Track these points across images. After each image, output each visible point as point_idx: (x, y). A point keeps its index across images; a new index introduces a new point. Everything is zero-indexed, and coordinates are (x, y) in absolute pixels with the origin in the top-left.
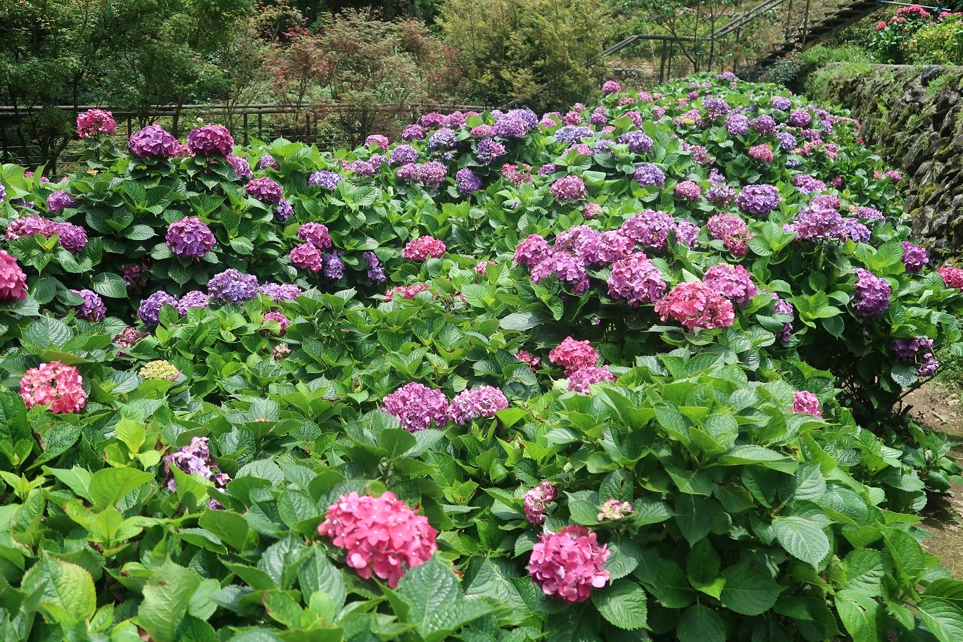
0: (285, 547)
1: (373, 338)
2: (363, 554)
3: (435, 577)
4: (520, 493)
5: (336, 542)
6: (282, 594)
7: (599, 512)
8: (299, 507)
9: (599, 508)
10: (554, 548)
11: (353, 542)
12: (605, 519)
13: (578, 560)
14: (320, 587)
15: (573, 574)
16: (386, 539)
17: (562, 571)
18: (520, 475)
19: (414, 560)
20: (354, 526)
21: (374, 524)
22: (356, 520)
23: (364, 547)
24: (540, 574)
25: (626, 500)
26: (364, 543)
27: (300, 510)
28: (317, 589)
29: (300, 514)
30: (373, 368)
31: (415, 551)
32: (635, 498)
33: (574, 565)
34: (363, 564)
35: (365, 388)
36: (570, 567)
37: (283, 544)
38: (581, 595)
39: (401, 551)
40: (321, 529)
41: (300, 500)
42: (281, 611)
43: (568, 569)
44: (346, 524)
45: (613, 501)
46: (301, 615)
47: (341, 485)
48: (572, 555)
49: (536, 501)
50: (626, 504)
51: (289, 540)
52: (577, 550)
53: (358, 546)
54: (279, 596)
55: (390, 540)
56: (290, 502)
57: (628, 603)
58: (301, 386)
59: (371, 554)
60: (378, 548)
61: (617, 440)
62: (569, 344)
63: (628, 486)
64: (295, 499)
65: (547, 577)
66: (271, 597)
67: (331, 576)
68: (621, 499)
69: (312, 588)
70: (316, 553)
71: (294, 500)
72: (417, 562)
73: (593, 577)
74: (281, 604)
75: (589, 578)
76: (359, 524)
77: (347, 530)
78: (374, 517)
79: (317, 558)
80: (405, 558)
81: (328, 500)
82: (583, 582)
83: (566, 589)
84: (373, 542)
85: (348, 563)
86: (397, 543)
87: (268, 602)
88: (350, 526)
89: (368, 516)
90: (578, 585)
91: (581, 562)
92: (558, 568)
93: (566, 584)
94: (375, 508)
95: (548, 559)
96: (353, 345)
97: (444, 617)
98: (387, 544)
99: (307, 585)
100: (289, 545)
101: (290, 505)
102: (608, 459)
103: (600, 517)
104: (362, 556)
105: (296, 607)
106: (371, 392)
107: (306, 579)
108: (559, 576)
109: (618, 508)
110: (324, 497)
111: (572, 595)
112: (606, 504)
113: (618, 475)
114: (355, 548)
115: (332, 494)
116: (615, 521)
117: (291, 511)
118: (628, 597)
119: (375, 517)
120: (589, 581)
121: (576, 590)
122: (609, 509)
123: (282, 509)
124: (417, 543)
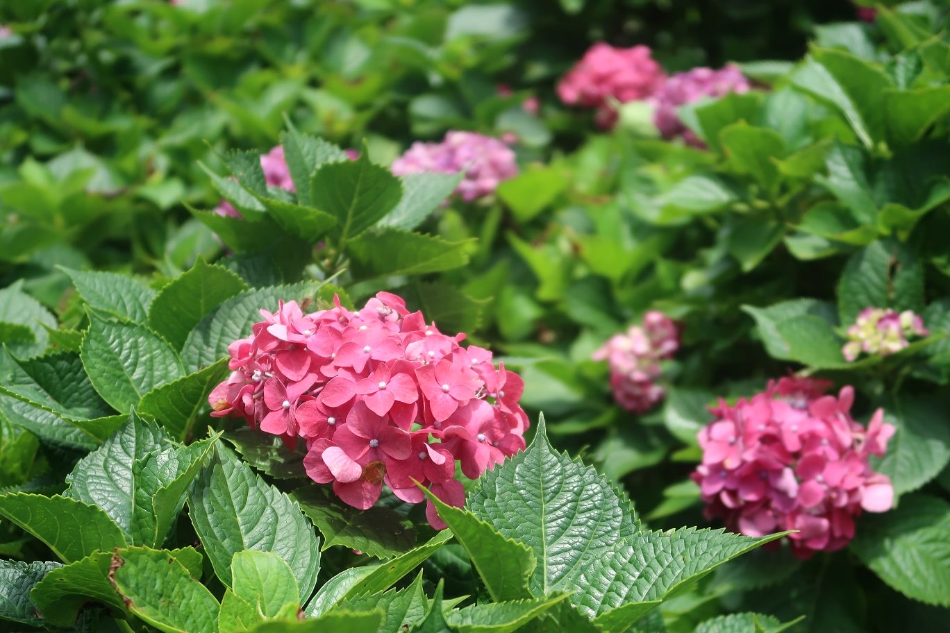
0: (122, 457)
1: (172, 72)
2: (351, 445)
3: (553, 486)
4: (587, 351)
5: (267, 425)
6: (158, 558)
7: (843, 342)
8: (135, 364)
9: (841, 332)
10: (762, 427)
11: (319, 418)
12: (863, 355)
13: (825, 449)
14: (246, 540)
15: (818, 485)
16: (412, 398)
17: (789, 481)
18: (579, 311)
19: (484, 453)
20: (313, 378)
21: (372, 366)
22: (317, 364)
23: (352, 425)
24: (733, 494)
25: (904, 309)
26: (352, 417)
27: (139, 371)
28: (239, 547)
29: (140, 380)
30: (183, 132)
31: (480, 431)
32: (929, 300)
33: (819, 464)
34: (356, 471)
35: (171, 174)
36: (808, 466)
37: (117, 448)
38: (838, 533)
39: (453, 427)
40: (217, 399)
41: (135, 346)
42: (161, 603)
43: (803, 475)
44: (290, 375)
45: (876, 314)
46: (216, 613)
47: (236, 303)
48: (810, 440)
49: (640, 357)
50: (907, 318)
51: (131, 439)
52: (819, 427)
53: (333, 427)
54: (151, 564)
55: (423, 402)
56: (109, 352)
57: (932, 547)
58: (31, 170)
59: (374, 442)
60: (392, 422)
61: (860, 174)
62: (602, 59)
63: (908, 276)
64: (123, 344)
65: (752, 497)
66: (132, 570)
67: (268, 510)
68: (895, 305)
69: (226, 543)
70: (222, 458)
71: (121, 344)
72: (492, 458)
73: (862, 489)
74: (158, 586)
75: (853, 492)
76: (327, 371)
77: (294, 392)
78: (367, 348)
79: (225, 468)
80: (460, 448)
81: (207, 343)
82: (844, 501)
83: (801, 521)
84: (381, 409)
85: (312, 473)
86: (442, 409)
87: (125, 583)
88: (303, 380)
89: (348, 347)
90: (829, 509)
91: (833, 455)
92: (779, 473)
93: (799, 511)
94: (363, 328)
95: (749, 457)
96: (129, 86)
97: (606, 582)
98: (416, 408)
99: (212, 535)
100: (132, 451)
101: (111, 359)
102: (846, 219)
103: (850, 351)
104: (346, 450)
105: (199, 594)
106: (189, 182)
107: (206, 520)
108: (783, 494)
109: (894, 329)
110: (195, 337)
111: (816, 534)
112: (862, 321)
113: (879, 254)
114: (326, 434)
115: (216, 326)
116: (891, 358)
117: (118, 375)
118: (930, 533)
119: (368, 350)
120: (855, 499)
121: (825, 523)
122: (871, 330)
123: (94, 370)
124: (485, 411)
